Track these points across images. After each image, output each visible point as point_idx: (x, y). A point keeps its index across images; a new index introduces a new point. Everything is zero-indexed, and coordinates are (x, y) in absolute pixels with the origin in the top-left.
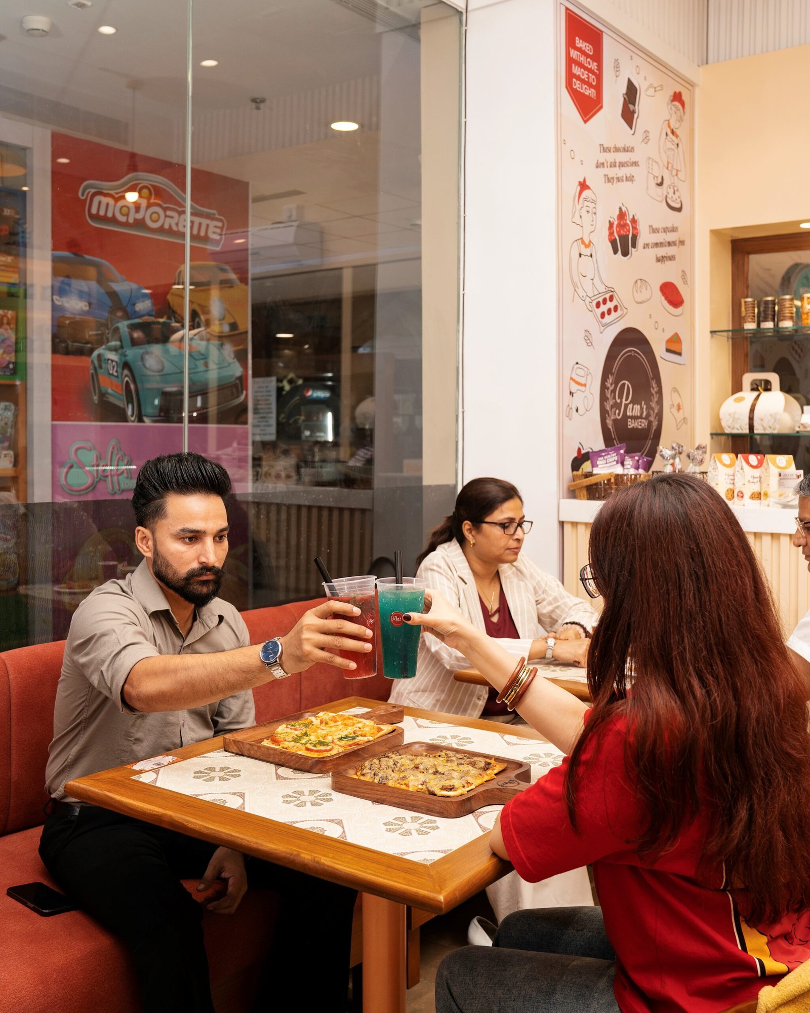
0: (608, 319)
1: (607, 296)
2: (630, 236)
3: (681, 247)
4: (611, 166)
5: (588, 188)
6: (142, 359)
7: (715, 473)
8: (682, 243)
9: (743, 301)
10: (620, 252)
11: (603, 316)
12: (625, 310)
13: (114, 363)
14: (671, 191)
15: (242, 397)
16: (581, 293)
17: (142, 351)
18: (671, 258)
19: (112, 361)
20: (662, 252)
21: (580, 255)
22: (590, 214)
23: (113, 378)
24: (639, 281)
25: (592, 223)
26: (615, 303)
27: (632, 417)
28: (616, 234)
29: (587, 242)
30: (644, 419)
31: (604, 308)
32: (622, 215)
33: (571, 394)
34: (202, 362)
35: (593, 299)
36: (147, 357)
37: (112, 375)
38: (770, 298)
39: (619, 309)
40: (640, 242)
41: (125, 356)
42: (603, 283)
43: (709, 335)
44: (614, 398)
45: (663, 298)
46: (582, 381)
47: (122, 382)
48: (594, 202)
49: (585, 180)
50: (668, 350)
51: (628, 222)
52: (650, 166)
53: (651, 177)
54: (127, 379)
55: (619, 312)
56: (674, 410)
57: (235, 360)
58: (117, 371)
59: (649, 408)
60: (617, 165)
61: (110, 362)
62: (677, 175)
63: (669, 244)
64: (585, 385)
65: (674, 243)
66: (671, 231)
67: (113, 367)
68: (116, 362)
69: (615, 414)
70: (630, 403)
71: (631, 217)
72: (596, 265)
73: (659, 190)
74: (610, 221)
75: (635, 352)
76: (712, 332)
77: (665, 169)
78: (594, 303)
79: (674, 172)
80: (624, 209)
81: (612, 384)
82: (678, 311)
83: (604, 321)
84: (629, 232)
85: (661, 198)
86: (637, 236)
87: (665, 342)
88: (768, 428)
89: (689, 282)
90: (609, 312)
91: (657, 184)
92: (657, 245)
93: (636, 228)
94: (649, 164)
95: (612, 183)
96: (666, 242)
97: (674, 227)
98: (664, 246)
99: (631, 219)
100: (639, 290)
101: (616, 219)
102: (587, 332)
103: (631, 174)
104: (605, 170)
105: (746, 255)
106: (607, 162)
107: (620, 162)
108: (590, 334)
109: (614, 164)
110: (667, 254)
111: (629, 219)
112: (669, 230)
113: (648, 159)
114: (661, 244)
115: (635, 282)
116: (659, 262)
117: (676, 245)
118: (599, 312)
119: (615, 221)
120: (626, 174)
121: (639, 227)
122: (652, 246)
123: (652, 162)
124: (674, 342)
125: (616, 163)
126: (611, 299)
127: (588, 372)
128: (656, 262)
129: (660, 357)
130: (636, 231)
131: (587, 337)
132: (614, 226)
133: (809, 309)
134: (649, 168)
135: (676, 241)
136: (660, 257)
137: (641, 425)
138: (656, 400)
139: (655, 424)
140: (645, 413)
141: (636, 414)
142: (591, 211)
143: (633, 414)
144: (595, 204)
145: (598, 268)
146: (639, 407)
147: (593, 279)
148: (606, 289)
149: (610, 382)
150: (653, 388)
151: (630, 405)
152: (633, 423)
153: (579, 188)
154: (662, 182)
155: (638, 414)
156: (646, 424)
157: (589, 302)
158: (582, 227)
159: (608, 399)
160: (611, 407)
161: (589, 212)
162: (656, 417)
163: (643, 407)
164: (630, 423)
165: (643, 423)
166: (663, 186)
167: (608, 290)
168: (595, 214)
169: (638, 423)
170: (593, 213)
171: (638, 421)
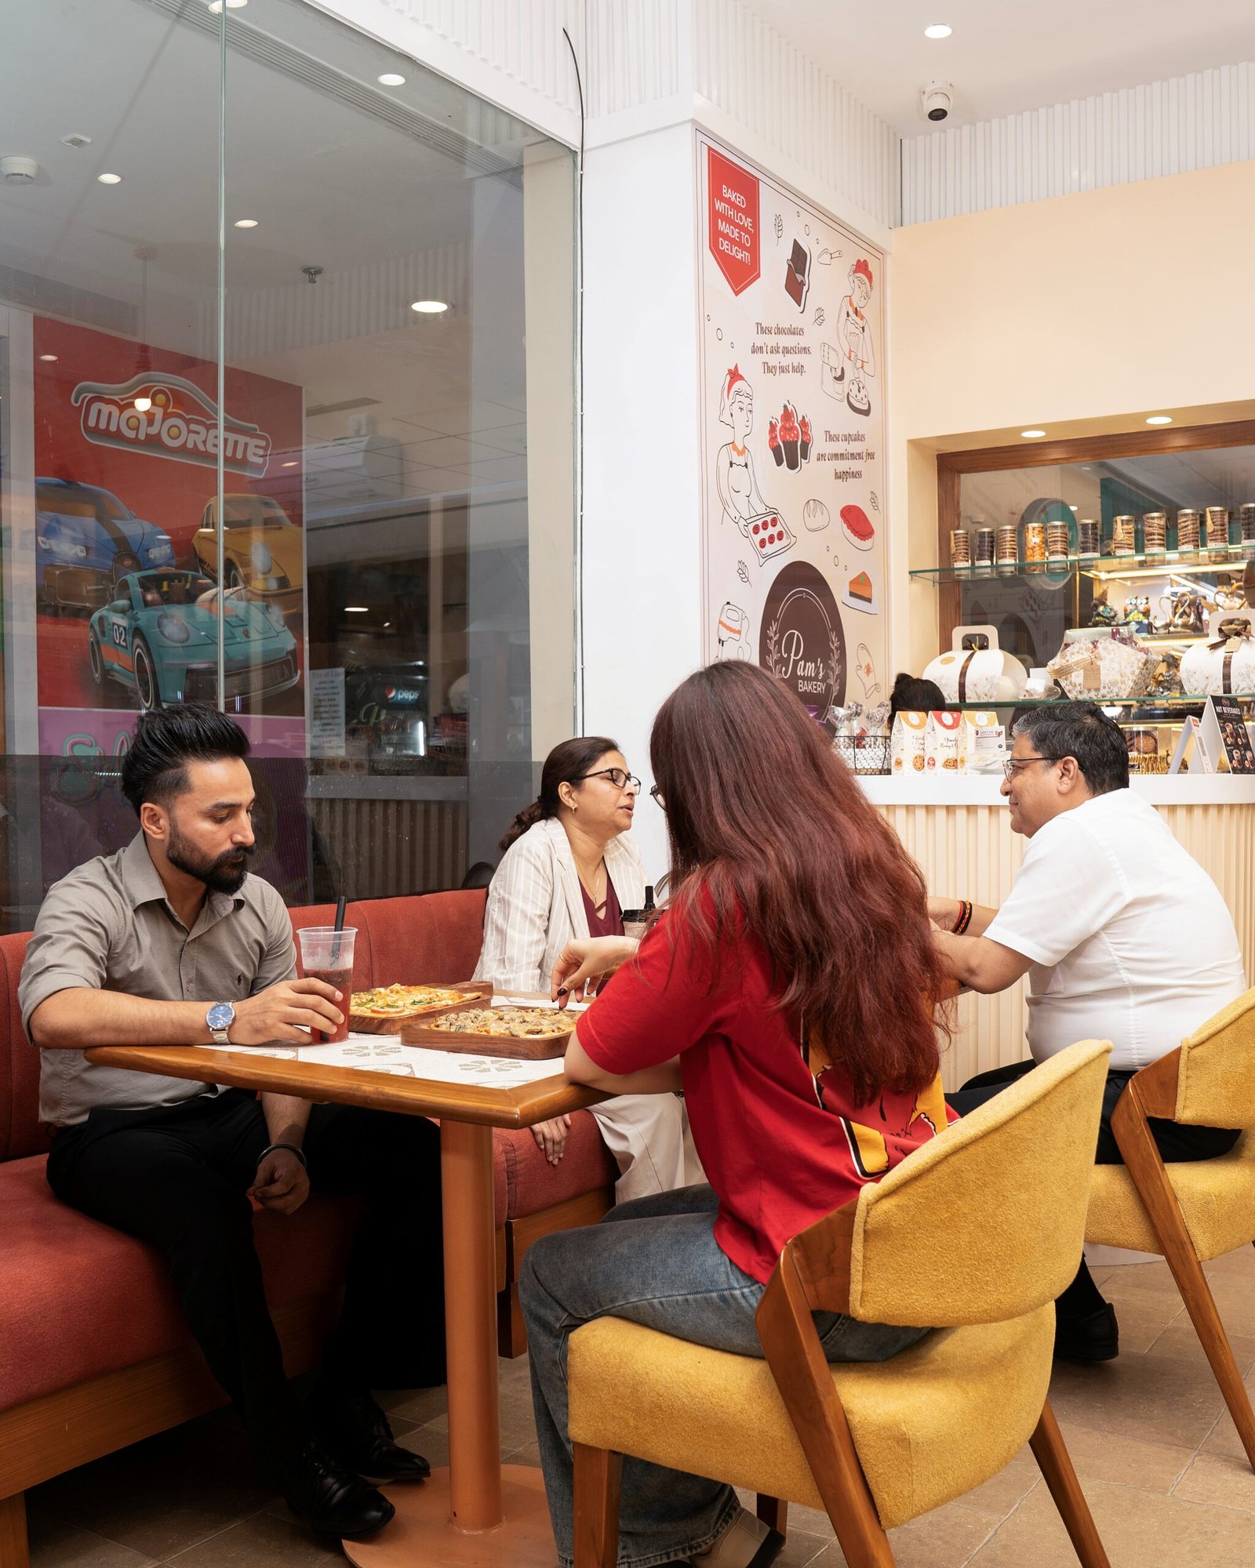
0: (769, 548)
1: (769, 519)
2: (799, 443)
3: (870, 461)
4: (772, 352)
5: (742, 378)
6: (159, 625)
7: (899, 736)
8: (871, 456)
9: (952, 533)
10: (785, 463)
11: (763, 543)
12: (793, 539)
13: (121, 629)
14: (855, 388)
15: (297, 678)
16: (733, 513)
17: (160, 613)
18: (856, 475)
19: (119, 626)
20: (843, 466)
21: (731, 464)
22: (744, 412)
23: (119, 647)
24: (811, 502)
25: (747, 424)
26: (778, 528)
27: (804, 678)
28: (779, 440)
29: (740, 448)
30: (820, 681)
31: (764, 534)
32: (787, 415)
33: (721, 642)
34: (241, 629)
35: (748, 521)
36: (165, 621)
37: (119, 644)
38: (986, 530)
39: (785, 536)
40: (813, 452)
41: (137, 620)
42: (762, 502)
43: (908, 576)
44: (779, 651)
45: (844, 526)
46: (738, 626)
47: (133, 654)
48: (748, 396)
49: (736, 367)
50: (852, 594)
51: (796, 424)
52: (826, 354)
53: (826, 371)
54: (139, 650)
55: (785, 542)
56: (862, 673)
57: (286, 628)
58: (125, 640)
59: (827, 667)
60: (780, 350)
61: (115, 627)
62: (862, 367)
63: (853, 456)
64: (739, 632)
65: (859, 456)
66: (855, 440)
67: (121, 634)
68: (125, 628)
69: (781, 672)
70: (800, 660)
71: (800, 418)
72: (753, 479)
73: (838, 385)
74: (771, 423)
75: (807, 593)
76: (910, 573)
77: (846, 359)
78: (751, 527)
79: (859, 364)
80: (790, 408)
81: (775, 634)
82: (867, 544)
83: (764, 551)
84: (798, 438)
85: (841, 397)
86: (808, 444)
87: (848, 583)
88: (983, 696)
89: (880, 508)
90: (771, 539)
91: (835, 378)
92: (836, 456)
93: (807, 434)
94: (824, 351)
95: (774, 374)
96: (848, 453)
97: (859, 435)
98: (846, 459)
99: (800, 421)
100: (811, 514)
101: (780, 421)
102: (741, 563)
103: (799, 363)
104: (764, 357)
105: (956, 474)
106: (766, 347)
107: (784, 348)
108: (746, 566)
109: (776, 349)
110: (849, 469)
111: (797, 422)
112: (853, 438)
113: (822, 345)
114: (842, 456)
115: (807, 502)
116: (839, 478)
117: (862, 459)
118: (757, 539)
119: (779, 423)
120: (793, 364)
121: (811, 432)
122: (829, 457)
123: (828, 348)
124: (861, 584)
125: (779, 348)
126: (774, 523)
127: (743, 616)
128: (835, 479)
129: (842, 602)
130: (808, 438)
131: (742, 570)
132: (777, 429)
133: (1035, 543)
134: (823, 356)
135: (862, 453)
136: (841, 473)
137: (816, 689)
138: (836, 658)
139: (836, 689)
140: (821, 674)
141: (810, 674)
142: (745, 408)
143: (806, 674)
144: (751, 400)
145: (755, 481)
146: (813, 665)
147: (749, 496)
148: (766, 510)
149: (774, 630)
150: (832, 641)
151: (800, 663)
152: (806, 686)
153: (728, 378)
154: (842, 376)
155: (813, 675)
156: (824, 689)
157: (744, 526)
158: (734, 428)
159: (771, 652)
160: (776, 663)
161: (743, 409)
162: (836, 680)
163: (818, 665)
164: (802, 686)
165: (819, 686)
166: (843, 381)
167: (770, 512)
168: (751, 413)
169: (812, 687)
170: (748, 410)
171: (813, 684)
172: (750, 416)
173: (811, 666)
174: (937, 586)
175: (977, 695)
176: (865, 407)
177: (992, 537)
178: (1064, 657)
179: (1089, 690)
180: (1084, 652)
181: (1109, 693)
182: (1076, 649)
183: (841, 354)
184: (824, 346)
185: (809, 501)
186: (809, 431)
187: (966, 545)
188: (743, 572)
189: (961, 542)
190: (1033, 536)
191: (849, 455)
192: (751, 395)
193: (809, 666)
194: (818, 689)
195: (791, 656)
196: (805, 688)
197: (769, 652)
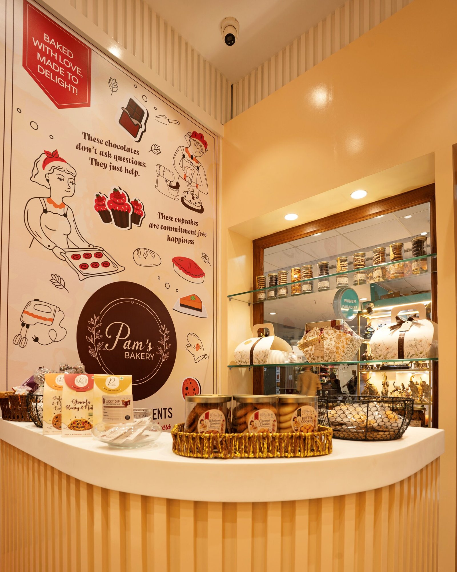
0: (91, 270)
1: (92, 253)
2: (130, 214)
3: (201, 237)
4: (102, 155)
5: (61, 160)
8: (203, 234)
10: (113, 221)
11: (84, 266)
12: (121, 269)
14: (189, 197)
16: (46, 243)
18: (192, 242)
20: (176, 234)
21: (45, 211)
22: (65, 182)
24: (143, 250)
25: (68, 190)
26: (104, 259)
27: (130, 351)
28: (107, 207)
29: (59, 202)
30: (149, 353)
31: (85, 261)
32: (118, 195)
33: (26, 325)
35: (66, 250)
38: (273, 274)
39: (111, 265)
40: (146, 222)
42: (84, 240)
44: (103, 334)
45: (177, 268)
46: (50, 316)
48: (70, 173)
49: (56, 152)
50: (182, 305)
51: (127, 202)
52: (162, 171)
53: (161, 180)
55: (111, 268)
56: (192, 349)
59: (156, 345)
60: (113, 157)
62: (197, 187)
63: (185, 231)
64: (51, 320)
65: (193, 233)
66: (188, 223)
69: (104, 346)
70: (128, 339)
71: (132, 200)
72: (73, 225)
73: (174, 192)
74: (98, 196)
75: (136, 301)
76: (228, 296)
77: (181, 179)
78: (69, 255)
80: (121, 192)
82: (199, 280)
83: (85, 271)
84: (129, 210)
85: (176, 198)
86: (140, 217)
87: (179, 299)
88: (261, 361)
89: (211, 262)
90: (95, 265)
91: (170, 186)
92: (169, 228)
93: (139, 210)
94: (159, 169)
95: (104, 168)
96: (181, 229)
97: (193, 222)
98: (179, 232)
99: (132, 202)
100: (142, 256)
101: (109, 196)
102: (56, 276)
103: (133, 169)
104: (92, 155)
105: (262, 249)
106: (96, 150)
107: (117, 156)
108: (62, 278)
109: (107, 154)
110: (183, 237)
111: (129, 201)
112: (186, 222)
113: (158, 166)
114: (175, 229)
115: (138, 249)
116: (172, 241)
117: (195, 234)
118: (77, 263)
119: (107, 198)
120: (126, 167)
121: (143, 209)
122: (162, 228)
123: (164, 169)
124: (192, 300)
125: (111, 154)
126: (99, 255)
127: (57, 310)
128: (168, 240)
129: (173, 309)
130: (139, 212)
131: (56, 280)
132: (105, 200)
133: (295, 278)
134: (159, 172)
135: (195, 231)
136: (173, 238)
137: (143, 357)
138: (166, 339)
139: (165, 358)
140: (150, 349)
141: (137, 349)
142: (66, 180)
143: (133, 349)
144: (74, 177)
145: (76, 227)
146: (141, 343)
147: (68, 235)
148: (89, 246)
149: (96, 321)
150: (162, 331)
151: (127, 341)
152: (132, 356)
153: (45, 156)
154: (177, 187)
155: (141, 349)
156: (152, 357)
157: (60, 252)
158: (50, 189)
159: (92, 334)
160: (97, 341)
161: (63, 180)
162: (166, 352)
163: (147, 343)
164: (128, 355)
165: (148, 356)
166: (178, 190)
167: (94, 248)
168: (74, 184)
169: (140, 356)
170: (69, 182)
171: (140, 354)
172: (72, 187)
173: (138, 345)
174: (252, 305)
175: (258, 360)
176: (200, 208)
177: (277, 278)
178: (305, 339)
179: (318, 357)
180: (316, 335)
181: (329, 359)
182: (312, 334)
183: (177, 176)
184: (160, 167)
185: (139, 249)
186: (142, 209)
187: (264, 284)
188: (58, 281)
189: (261, 282)
190: (294, 275)
191: (182, 230)
192: (74, 174)
193: (136, 344)
194: (146, 357)
195: (116, 337)
196: (131, 357)
197: (90, 334)
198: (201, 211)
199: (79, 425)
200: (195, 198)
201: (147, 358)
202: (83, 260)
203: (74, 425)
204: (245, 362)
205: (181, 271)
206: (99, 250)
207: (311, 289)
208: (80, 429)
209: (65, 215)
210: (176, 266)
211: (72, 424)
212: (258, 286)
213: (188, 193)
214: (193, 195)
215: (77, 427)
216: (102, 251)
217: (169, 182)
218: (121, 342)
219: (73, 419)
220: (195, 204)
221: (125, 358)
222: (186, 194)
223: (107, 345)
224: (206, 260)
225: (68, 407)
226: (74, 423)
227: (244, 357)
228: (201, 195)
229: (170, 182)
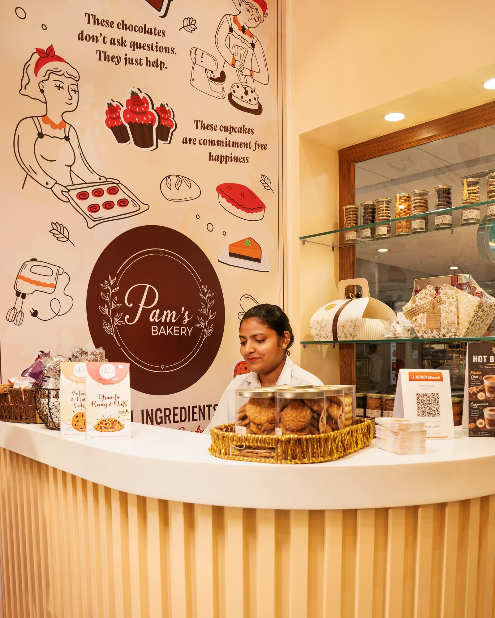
0: (103, 213)
1: (104, 187)
2: (155, 127)
4: (114, 44)
5: (59, 59)
8: (262, 146)
9: (344, 208)
10: (132, 140)
11: (94, 208)
12: (144, 208)
14: (240, 92)
16: (43, 179)
18: (245, 160)
20: (222, 151)
21: (41, 135)
22: (64, 91)
24: (174, 177)
25: (69, 102)
26: (120, 196)
27: (159, 324)
28: (123, 121)
29: (57, 121)
30: (185, 326)
31: (95, 201)
32: (137, 101)
33: (21, 294)
35: (69, 188)
39: (130, 203)
40: (177, 136)
42: (92, 171)
43: (299, 242)
44: (121, 300)
45: (223, 200)
46: (51, 280)
48: (71, 77)
49: (51, 48)
50: (231, 255)
51: (150, 109)
53: (198, 71)
55: (130, 208)
59: (194, 314)
60: (127, 44)
62: (251, 75)
63: (235, 144)
64: (52, 286)
65: (246, 145)
66: (240, 132)
69: (123, 319)
70: (155, 308)
71: (157, 105)
72: (77, 151)
73: (217, 87)
74: (110, 105)
75: (166, 253)
76: (302, 239)
77: (228, 66)
78: (74, 194)
79: (246, 72)
80: (142, 95)
81: (114, 286)
82: (257, 215)
83: (95, 215)
84: (153, 121)
85: (221, 95)
86: (169, 129)
87: (228, 246)
88: (349, 335)
89: (274, 187)
90: (109, 205)
91: (211, 78)
92: (211, 142)
93: (168, 119)
94: (195, 55)
95: (117, 63)
96: (229, 141)
97: (246, 129)
98: (226, 146)
99: (157, 108)
100: (173, 187)
101: (124, 104)
102: (57, 224)
103: (157, 60)
104: (100, 46)
105: (351, 163)
106: (104, 37)
107: (134, 43)
108: (65, 227)
109: (121, 42)
110: (231, 154)
111: (153, 108)
112: (236, 130)
113: (194, 50)
114: (220, 143)
115: (167, 177)
116: (215, 161)
117: (250, 148)
118: (85, 204)
119: (122, 106)
120: (147, 58)
121: (173, 118)
122: (201, 142)
123: (203, 53)
124: (246, 247)
125: (125, 41)
126: (113, 191)
127: (60, 271)
128: (210, 160)
129: (219, 261)
130: (168, 123)
131: (58, 231)
132: (119, 110)
133: (401, 210)
134: (195, 59)
135: (250, 143)
136: (218, 156)
137: (177, 333)
138: (209, 306)
139: (208, 332)
140: (187, 320)
141: (168, 320)
142: (66, 87)
143: (163, 321)
144: (77, 81)
145: (82, 154)
146: (174, 312)
147: (71, 166)
148: (100, 179)
149: (112, 283)
150: (204, 293)
151: (155, 311)
152: (162, 331)
153: (37, 57)
154: (222, 78)
155: (173, 321)
156: (190, 332)
157: (62, 191)
158: (46, 103)
159: (107, 302)
160: (114, 312)
161: (62, 88)
162: (209, 324)
163: (182, 312)
164: (156, 330)
165: (183, 330)
166: (223, 83)
167: (106, 181)
168: (77, 92)
169: (172, 330)
170: (70, 90)
171: (173, 328)
172: (75, 96)
173: (170, 315)
174: (337, 250)
175: (345, 334)
176: (256, 107)
177: (374, 209)
178: (414, 302)
179: (432, 330)
180: (429, 297)
181: (448, 333)
182: (423, 295)
183: (221, 61)
184: (196, 51)
185: (169, 176)
186: (171, 118)
187: (355, 217)
188: (60, 232)
189: (350, 214)
190: (400, 204)
191: (231, 143)
192: (76, 77)
193: (167, 314)
194: (182, 332)
195: (139, 306)
196: (160, 332)
197: (104, 303)
198: (258, 112)
199: (108, 425)
200: (249, 93)
201: (183, 334)
202: (93, 200)
203: (102, 426)
204: (325, 336)
205: (230, 204)
206: (114, 183)
207: (424, 227)
208: (109, 430)
209: (67, 138)
210: (223, 197)
211: (99, 424)
212: (347, 221)
213: (238, 87)
214: (245, 88)
215: (105, 428)
216: (117, 184)
217: (210, 72)
218: (146, 313)
219: (101, 418)
220: (249, 102)
221: (152, 334)
222: (235, 88)
223: (127, 317)
224: (266, 185)
225: (93, 404)
226: (102, 423)
227: (325, 329)
228: (259, 88)
229: (212, 72)
